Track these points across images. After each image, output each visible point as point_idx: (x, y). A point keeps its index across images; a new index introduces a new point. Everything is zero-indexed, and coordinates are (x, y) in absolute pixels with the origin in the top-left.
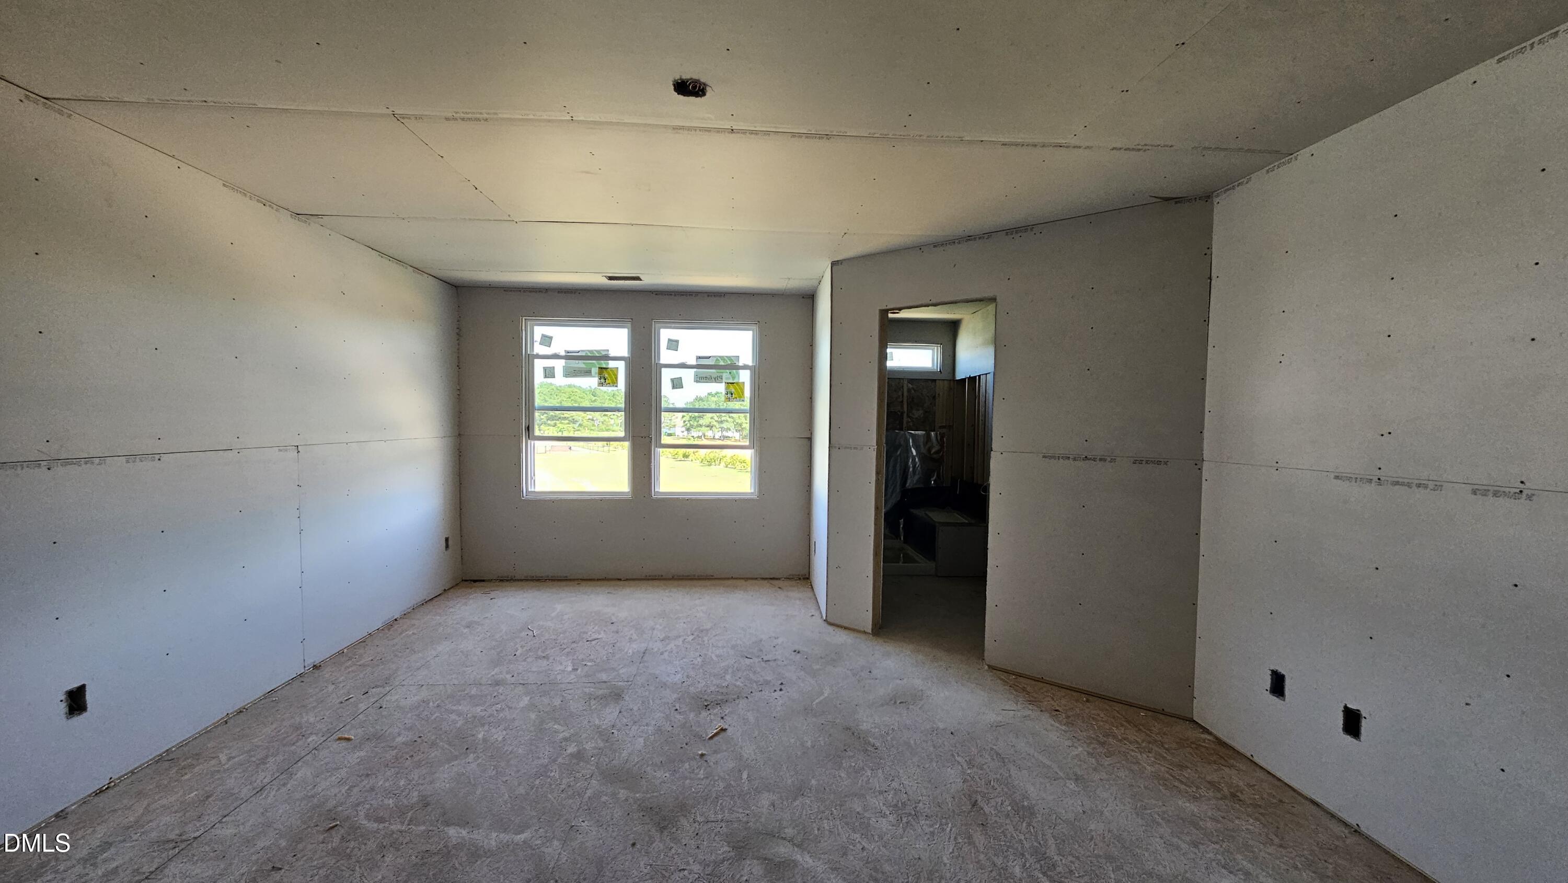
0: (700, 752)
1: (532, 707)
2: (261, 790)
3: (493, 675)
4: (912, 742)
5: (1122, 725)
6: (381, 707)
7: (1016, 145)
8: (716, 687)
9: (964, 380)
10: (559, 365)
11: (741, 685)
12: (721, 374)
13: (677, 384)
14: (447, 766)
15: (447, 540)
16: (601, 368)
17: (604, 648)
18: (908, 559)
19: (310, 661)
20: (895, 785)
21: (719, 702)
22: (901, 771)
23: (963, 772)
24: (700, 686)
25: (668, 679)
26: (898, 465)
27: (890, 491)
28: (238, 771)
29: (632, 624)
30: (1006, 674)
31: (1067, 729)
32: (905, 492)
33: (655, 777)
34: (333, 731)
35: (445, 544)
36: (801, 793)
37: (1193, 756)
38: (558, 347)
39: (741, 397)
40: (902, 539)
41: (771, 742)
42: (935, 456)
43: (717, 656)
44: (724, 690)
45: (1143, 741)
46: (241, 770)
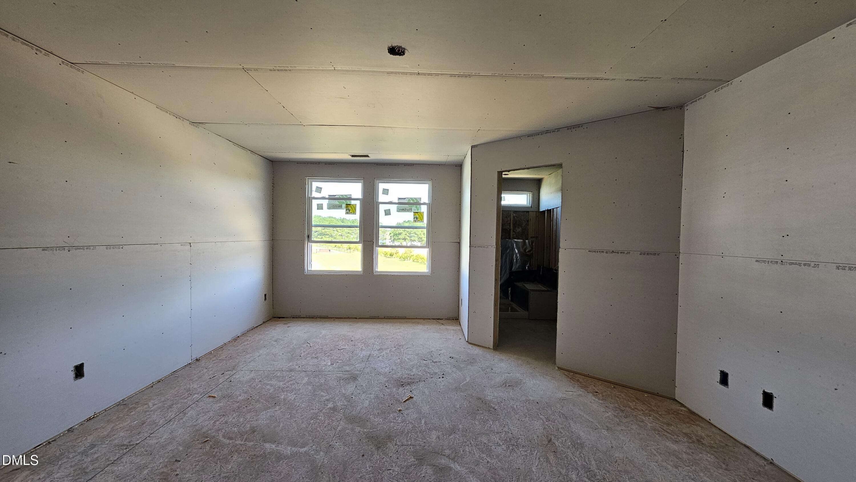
0: (399, 409)
1: (309, 383)
2: (170, 421)
3: (289, 366)
4: (515, 407)
5: (634, 401)
6: (231, 381)
7: (573, 79)
8: (407, 375)
9: (544, 211)
10: (325, 203)
11: (421, 374)
12: (411, 208)
13: (388, 213)
14: (264, 412)
15: (265, 295)
16: (347, 204)
17: (347, 354)
18: (513, 310)
19: (194, 357)
20: (506, 429)
21: (409, 383)
22: (509, 422)
23: (544, 424)
24: (399, 374)
25: (381, 370)
26: (508, 258)
27: (503, 272)
28: (158, 411)
29: (362, 341)
30: (568, 372)
31: (603, 402)
32: (511, 273)
33: (375, 421)
34: (206, 393)
35: (264, 298)
36: (454, 432)
37: (675, 419)
38: (325, 193)
39: (422, 220)
40: (510, 299)
41: (437, 404)
42: (528, 253)
43: (408, 359)
44: (412, 377)
45: (646, 410)
46: (160, 411)
